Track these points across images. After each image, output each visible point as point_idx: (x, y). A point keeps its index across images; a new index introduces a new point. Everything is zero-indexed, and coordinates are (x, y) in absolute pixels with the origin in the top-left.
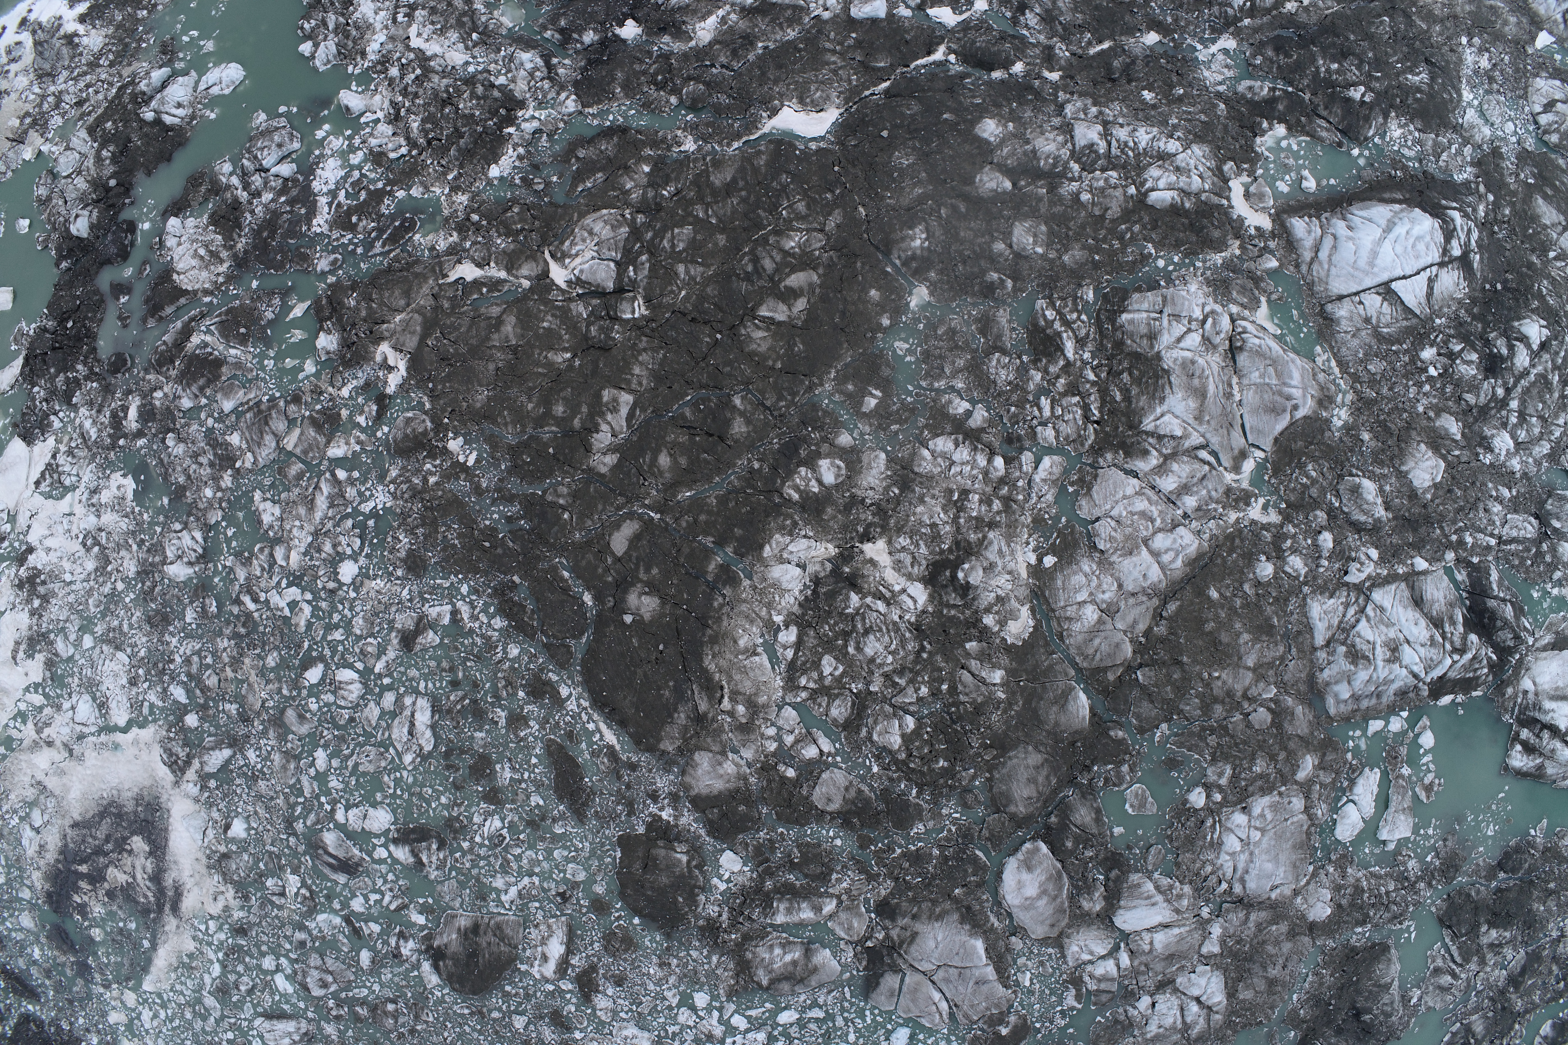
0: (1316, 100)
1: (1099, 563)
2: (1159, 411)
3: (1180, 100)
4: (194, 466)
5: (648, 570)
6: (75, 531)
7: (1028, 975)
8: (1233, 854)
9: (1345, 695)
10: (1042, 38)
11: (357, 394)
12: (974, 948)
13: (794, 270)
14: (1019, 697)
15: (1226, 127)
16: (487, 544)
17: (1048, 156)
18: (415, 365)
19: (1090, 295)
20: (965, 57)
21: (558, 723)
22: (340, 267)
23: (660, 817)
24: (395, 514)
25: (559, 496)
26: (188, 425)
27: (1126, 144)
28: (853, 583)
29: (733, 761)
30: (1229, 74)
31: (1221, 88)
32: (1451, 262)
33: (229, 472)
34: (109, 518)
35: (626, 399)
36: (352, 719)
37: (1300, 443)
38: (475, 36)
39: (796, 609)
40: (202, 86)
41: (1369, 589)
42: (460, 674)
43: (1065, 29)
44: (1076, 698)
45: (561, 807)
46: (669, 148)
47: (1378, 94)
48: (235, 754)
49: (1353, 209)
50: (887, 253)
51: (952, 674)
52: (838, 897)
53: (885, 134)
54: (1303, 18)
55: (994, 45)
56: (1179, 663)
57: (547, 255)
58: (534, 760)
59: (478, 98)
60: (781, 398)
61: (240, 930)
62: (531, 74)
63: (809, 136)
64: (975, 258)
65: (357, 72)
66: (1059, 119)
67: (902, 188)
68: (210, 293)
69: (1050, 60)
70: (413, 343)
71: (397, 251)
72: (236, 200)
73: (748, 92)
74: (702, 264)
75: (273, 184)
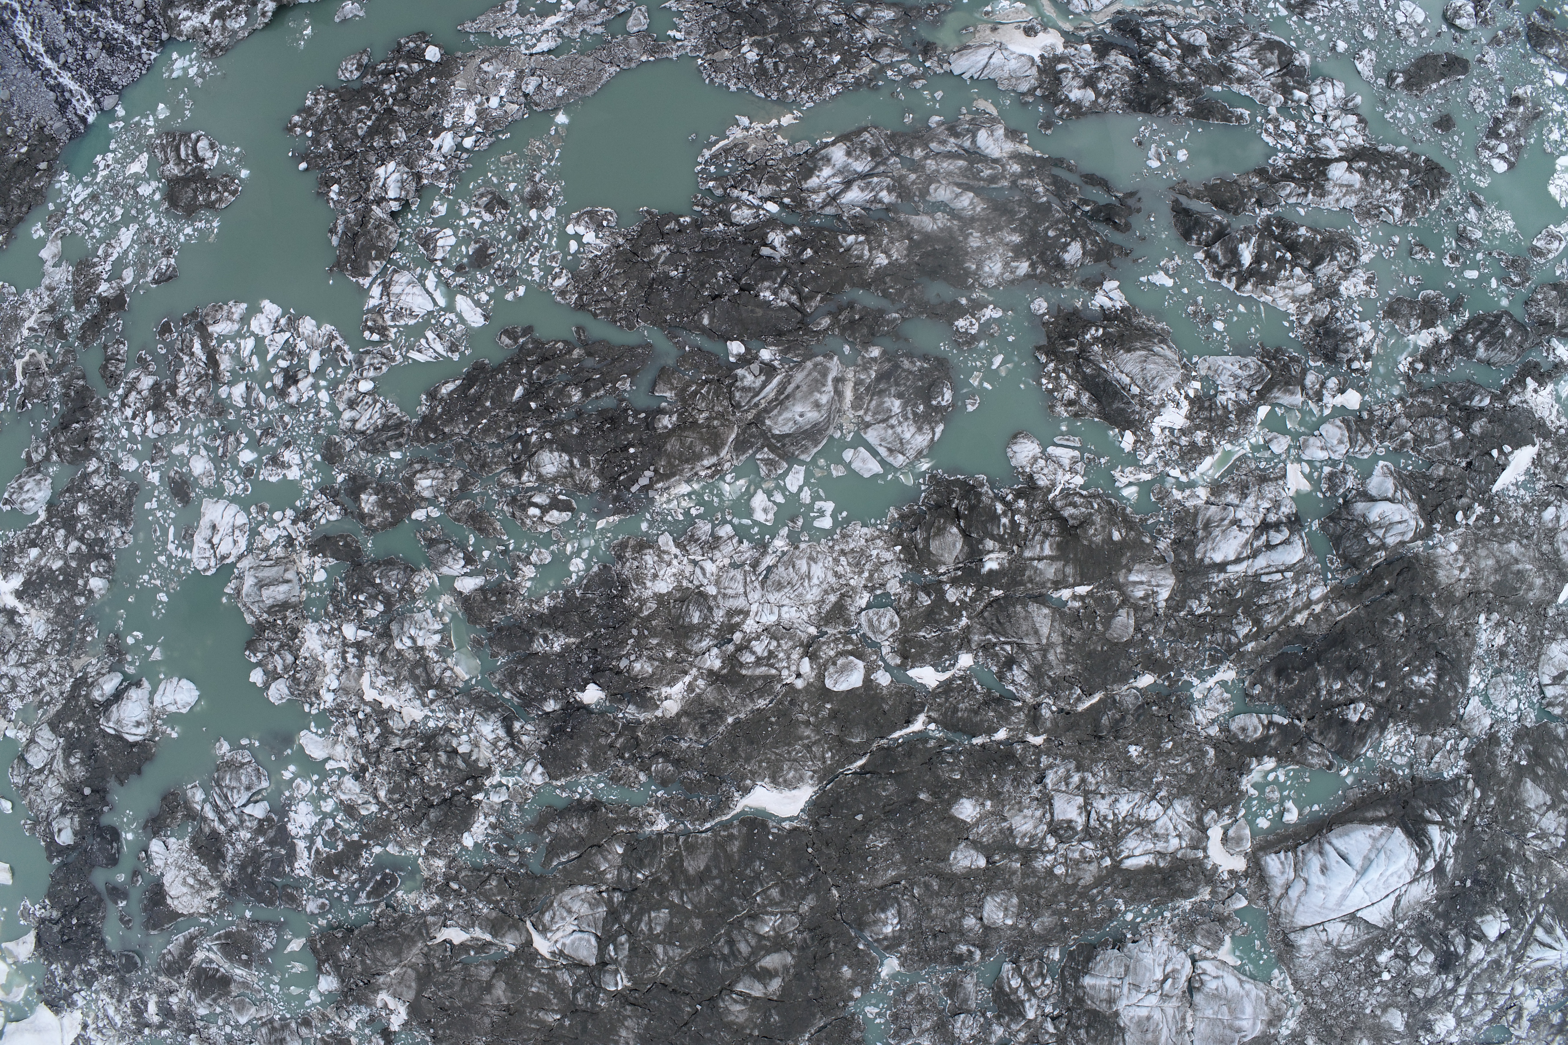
0: (1311, 725)
3: (1169, 752)
10: (1028, 696)
13: (768, 954)
15: (1212, 776)
17: (1025, 835)
18: (414, 1010)
19: (1057, 956)
20: (945, 723)
22: (329, 911)
27: (1105, 818)
30: (1223, 709)
31: (1214, 731)
32: (1423, 875)
38: (431, 693)
40: (158, 702)
43: (1054, 681)
46: (641, 825)
47: (1379, 707)
49: (1332, 836)
50: (860, 931)
53: (860, 818)
54: (1313, 631)
55: (976, 713)
57: (529, 924)
59: (442, 766)
62: (494, 744)
63: (783, 814)
64: (946, 932)
65: (314, 711)
66: (1040, 787)
67: (876, 870)
68: (207, 915)
69: (1034, 721)
70: (410, 995)
71: (383, 905)
72: (214, 832)
73: (718, 769)
74: (680, 947)
75: (249, 824)
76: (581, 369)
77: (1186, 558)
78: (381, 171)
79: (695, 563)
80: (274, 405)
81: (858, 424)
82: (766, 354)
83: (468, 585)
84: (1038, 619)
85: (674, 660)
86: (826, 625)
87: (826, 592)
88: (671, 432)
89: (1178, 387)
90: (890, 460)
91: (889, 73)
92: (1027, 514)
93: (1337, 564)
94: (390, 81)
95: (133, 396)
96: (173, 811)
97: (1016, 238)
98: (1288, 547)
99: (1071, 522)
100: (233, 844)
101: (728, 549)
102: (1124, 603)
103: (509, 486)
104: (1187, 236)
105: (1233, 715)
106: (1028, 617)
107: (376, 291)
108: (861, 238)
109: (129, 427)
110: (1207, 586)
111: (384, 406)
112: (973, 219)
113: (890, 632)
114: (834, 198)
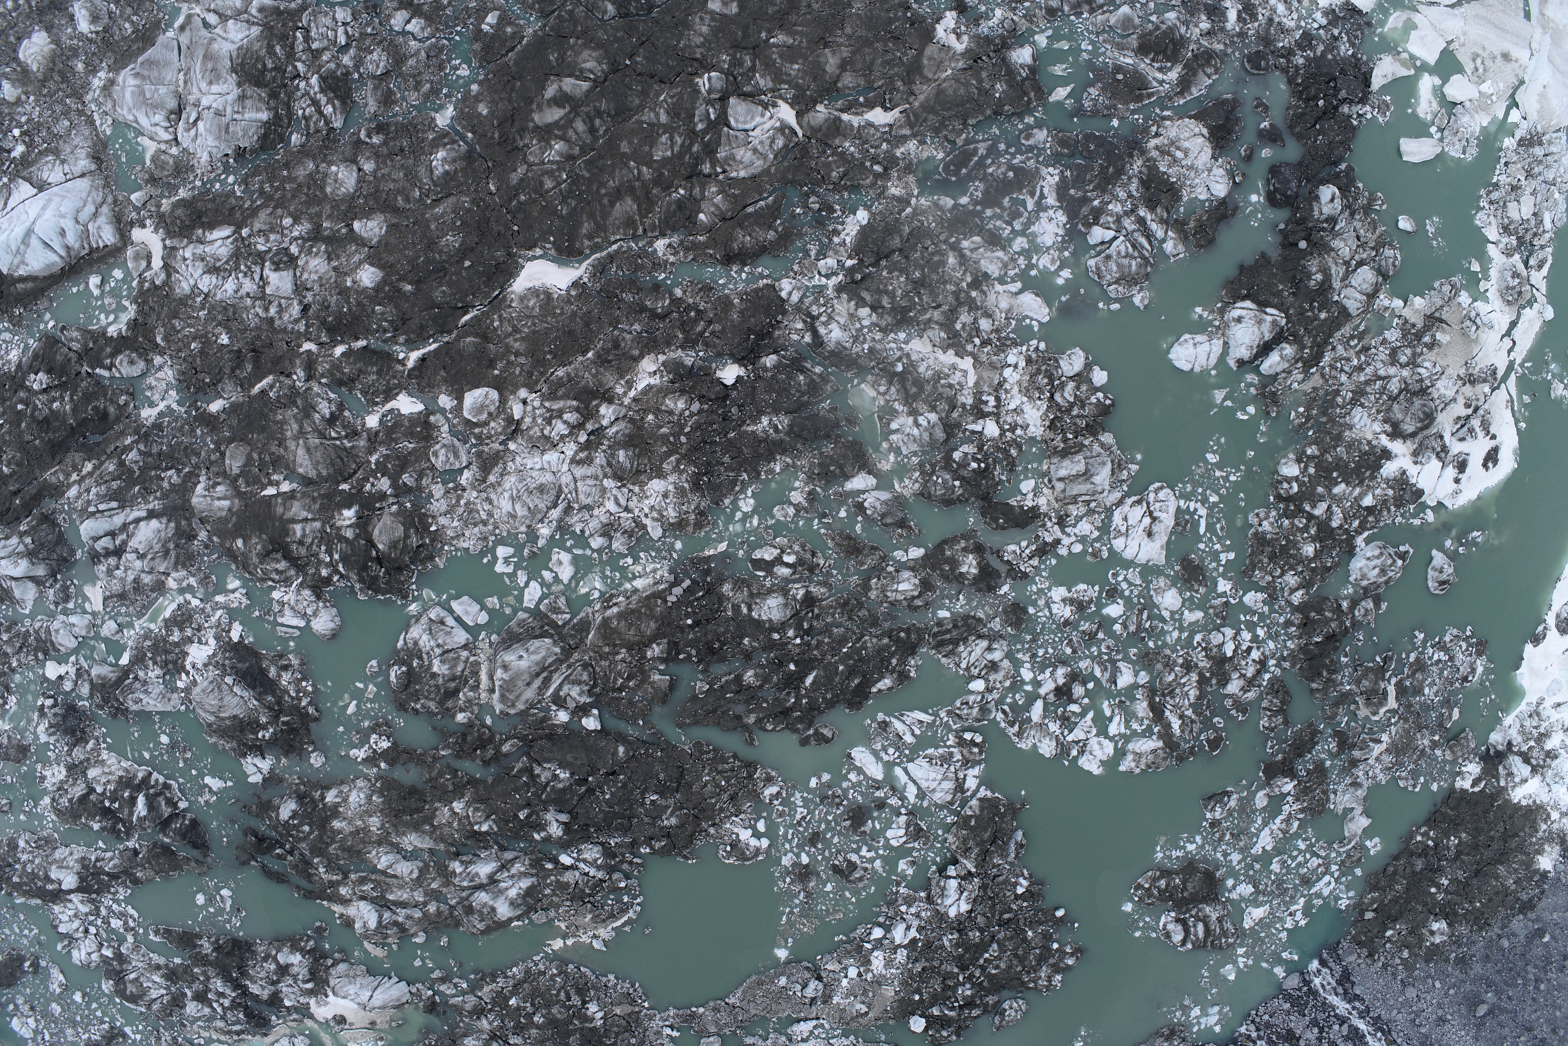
0: (78, 367)
2: (245, 41)
3: (194, 339)
10: (316, 389)
11: (986, 13)
13: (556, 122)
15: (158, 318)
17: (317, 254)
18: (928, 35)
19: (294, 137)
20: (390, 360)
22: (1021, 131)
27: (246, 275)
30: (150, 380)
31: (158, 360)
35: (715, 5)
38: (899, 368)
40: (1218, 346)
43: (294, 403)
46: (682, 243)
47: (22, 387)
49: (60, 264)
50: (470, 152)
53: (467, 263)
54: (78, 457)
55: (360, 371)
57: (800, 133)
59: (886, 292)
60: (570, 11)
62: (831, 319)
63: (541, 262)
64: (391, 155)
65: (1034, 342)
66: (306, 301)
67: (453, 212)
68: (1164, 118)
69: (310, 365)
70: (931, 50)
71: (960, 142)
72: (1152, 209)
73: (603, 304)
74: (643, 122)
75: (1110, 219)
76: (747, 702)
77: (183, 523)
78: (964, 907)
79: (627, 509)
80: (1083, 665)
81: (475, 648)
82: (563, 717)
83: (859, 482)
84: (307, 462)
85: (646, 411)
86: (498, 452)
87: (499, 484)
88: (653, 639)
89: (194, 683)
90: (443, 613)
91: (465, 986)
92: (320, 562)
93: (60, 519)
94: (964, 998)
95: (1250, 672)
96: (1201, 228)
97: (337, 824)
98: (93, 534)
99: (279, 556)
100: (1130, 196)
101: (594, 524)
102: (235, 479)
103: (819, 583)
104: (194, 823)
105: (144, 375)
106: (316, 465)
107: (971, 783)
108: (476, 828)
109: (1255, 639)
110: (165, 496)
111: (958, 665)
112: (379, 843)
113: (437, 447)
114: (503, 867)
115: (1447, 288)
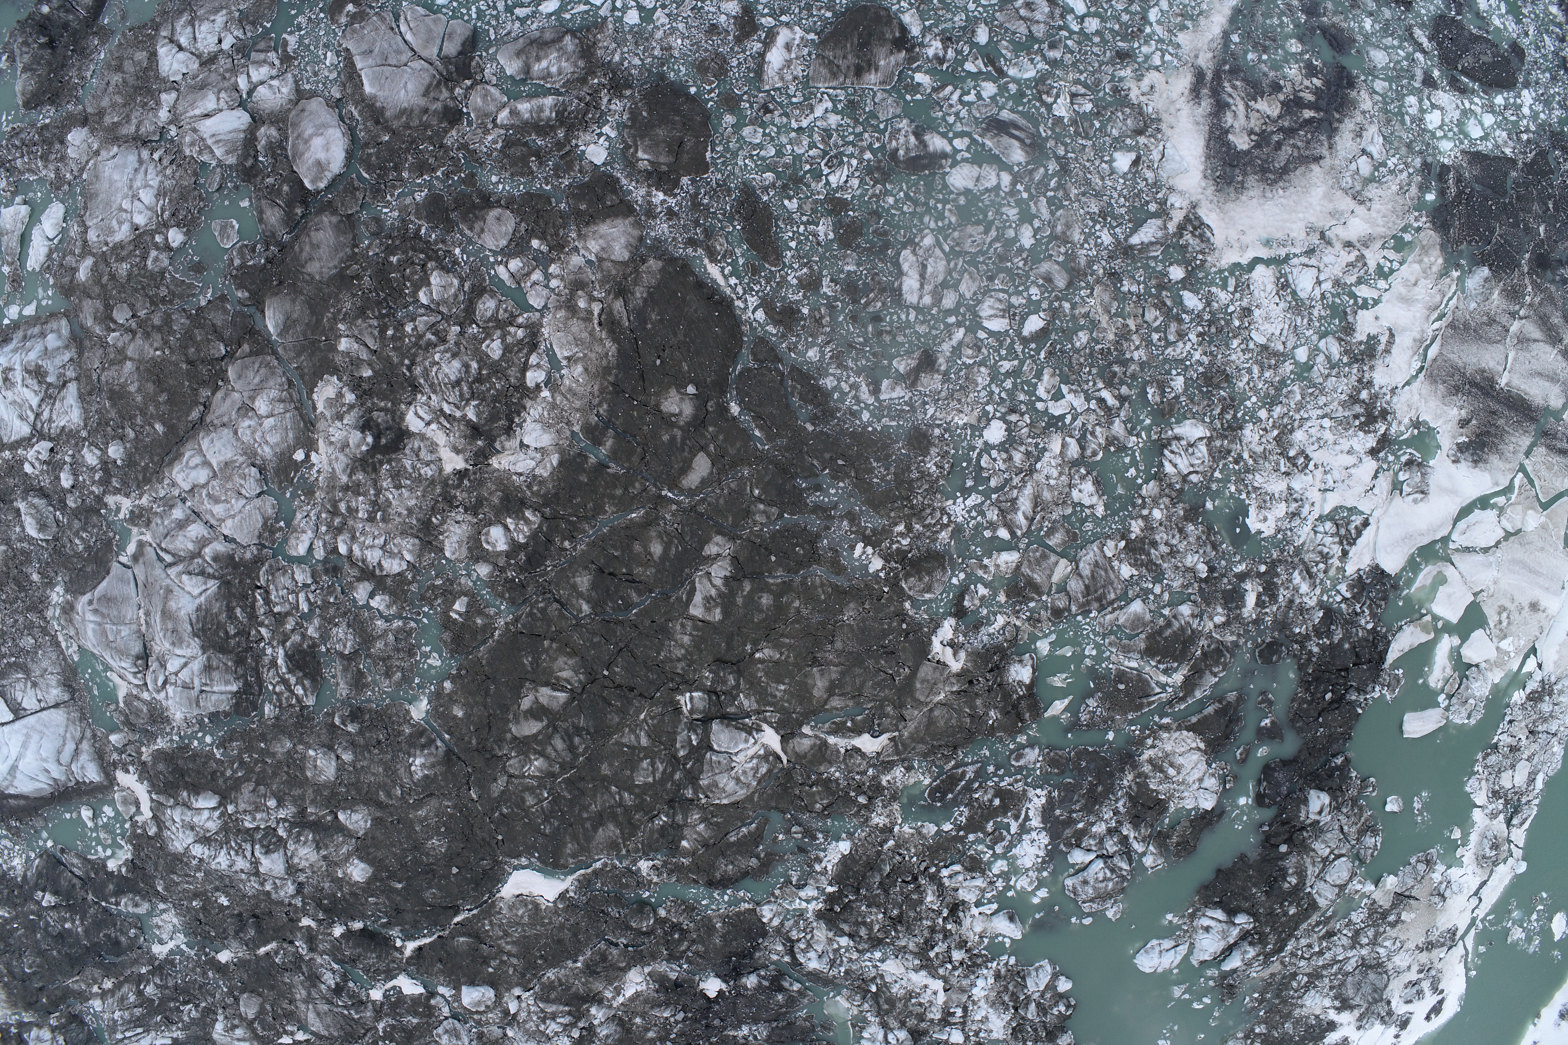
0: (83, 894)
1: (256, 454)
2: (203, 598)
3: (196, 895)
4: (1174, 542)
5: (673, 438)
6: (1319, 473)
7: (328, 63)
8: (147, 186)
9: (51, 337)
11: (987, 618)
12: (372, 85)
13: (535, 736)
14: (327, 325)
15: (156, 869)
16: (840, 462)
17: (305, 843)
18: (923, 648)
19: (267, 709)
20: (387, 944)
21: (768, 282)
22: (1012, 752)
23: (665, 194)
24: (941, 492)
25: (764, 512)
26: (1185, 587)
27: (237, 854)
28: (475, 431)
29: (591, 252)
30: (157, 921)
31: (162, 907)
33: (1133, 536)
34: (1277, 486)
35: (696, 610)
36: (991, 279)
37: (89, 569)
38: (874, 989)
39: (528, 403)
40: (1183, 949)
41: (33, 436)
42: (870, 328)
43: (300, 968)
44: (275, 327)
45: (765, 198)
46: (665, 864)
48: (1126, 239)
49: (49, 790)
50: (449, 752)
51: (384, 346)
52: (495, 125)
53: (455, 871)
55: (361, 955)
56: (190, 363)
57: (784, 759)
58: (793, 244)
59: (864, 923)
60: (543, 611)
61: (1123, 56)
62: (809, 945)
63: (527, 871)
64: (368, 745)
65: (1005, 958)
66: (299, 881)
67: (436, 816)
68: (1162, 727)
69: (311, 938)
70: (924, 669)
71: (947, 767)
72: (1136, 827)
73: (590, 918)
74: (624, 744)
75: (1092, 842)
84: (318, 1023)
85: (634, 1015)
86: (498, 1039)
93: (87, 1019)
96: (1183, 839)
100: (1116, 813)
102: (252, 1024)
106: (327, 1027)
110: (186, 1027)
113: (440, 1030)
115: (1421, 867)
